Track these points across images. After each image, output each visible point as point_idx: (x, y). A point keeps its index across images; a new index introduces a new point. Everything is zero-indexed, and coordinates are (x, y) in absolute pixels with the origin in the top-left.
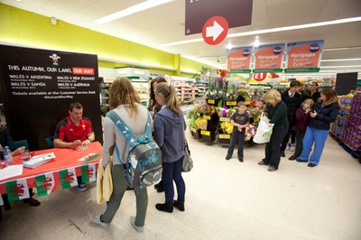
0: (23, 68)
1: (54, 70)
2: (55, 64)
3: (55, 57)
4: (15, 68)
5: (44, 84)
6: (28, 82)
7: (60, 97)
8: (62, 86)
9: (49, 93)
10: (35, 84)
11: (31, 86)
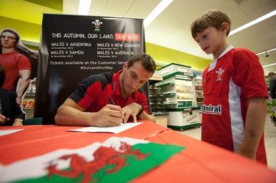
0: (65, 36)
1: (95, 36)
2: (97, 30)
3: (97, 23)
4: (58, 35)
5: (83, 53)
6: (67, 50)
7: (98, 68)
8: (102, 55)
9: (86, 63)
10: (73, 53)
11: (68, 54)
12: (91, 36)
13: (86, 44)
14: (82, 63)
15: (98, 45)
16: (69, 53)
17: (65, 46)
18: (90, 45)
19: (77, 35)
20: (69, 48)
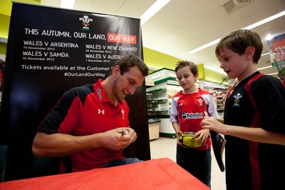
0: (44, 33)
1: (83, 35)
2: (86, 28)
3: (86, 19)
4: (33, 31)
5: (67, 55)
6: (46, 51)
7: (87, 74)
8: (91, 59)
9: (71, 69)
10: (55, 55)
11: (48, 56)
12: (78, 35)
13: (72, 45)
14: (67, 68)
15: (87, 46)
16: (49, 54)
17: (44, 46)
18: (77, 46)
19: (59, 33)
20: (49, 49)
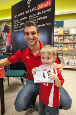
1: (28, 11)
4: (16, 16)
5: (24, 23)
15: (30, 17)
16: (20, 25)
18: (27, 18)
19: (22, 14)
20: (20, 22)
